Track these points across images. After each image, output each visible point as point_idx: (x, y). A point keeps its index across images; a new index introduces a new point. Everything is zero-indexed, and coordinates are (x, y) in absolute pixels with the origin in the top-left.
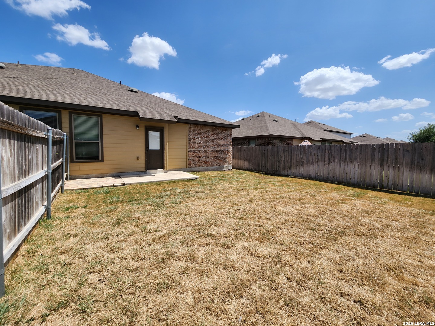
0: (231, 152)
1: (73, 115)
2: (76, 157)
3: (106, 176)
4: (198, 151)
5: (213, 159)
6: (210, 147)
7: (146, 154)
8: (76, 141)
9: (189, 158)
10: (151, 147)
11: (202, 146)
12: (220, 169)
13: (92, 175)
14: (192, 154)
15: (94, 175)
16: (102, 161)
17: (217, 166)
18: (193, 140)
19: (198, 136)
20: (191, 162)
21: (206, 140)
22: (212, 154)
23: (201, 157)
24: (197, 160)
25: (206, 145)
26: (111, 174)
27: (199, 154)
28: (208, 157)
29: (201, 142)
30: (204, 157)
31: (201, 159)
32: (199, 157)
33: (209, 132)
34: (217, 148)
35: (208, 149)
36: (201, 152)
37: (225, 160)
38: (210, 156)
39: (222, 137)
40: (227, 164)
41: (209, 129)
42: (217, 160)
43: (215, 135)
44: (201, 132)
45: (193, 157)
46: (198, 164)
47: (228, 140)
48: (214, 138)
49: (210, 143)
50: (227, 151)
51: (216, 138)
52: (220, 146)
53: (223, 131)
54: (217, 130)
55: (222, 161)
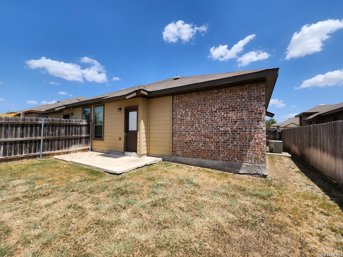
0: (261, 136)
2: (95, 136)
4: (186, 133)
5: (214, 146)
6: (207, 125)
7: (124, 135)
8: (95, 125)
9: (174, 142)
10: (130, 129)
11: (193, 125)
14: (178, 137)
16: (103, 140)
17: (223, 160)
18: (179, 116)
19: (187, 110)
21: (201, 115)
22: (212, 138)
23: (192, 142)
24: (185, 147)
25: (200, 122)
27: (189, 137)
28: (205, 143)
29: (191, 119)
30: (197, 143)
31: (192, 145)
32: (189, 142)
33: (205, 100)
34: (222, 127)
35: (204, 129)
36: (191, 134)
37: (243, 151)
38: (209, 141)
39: (235, 106)
40: (252, 161)
41: (205, 96)
42: (224, 149)
43: (219, 103)
44: (191, 104)
45: (180, 141)
46: (187, 152)
47: (252, 109)
48: (217, 109)
49: (208, 118)
50: (250, 134)
51: (221, 109)
52: (229, 122)
53: (238, 92)
54: (223, 94)
55: (235, 152)
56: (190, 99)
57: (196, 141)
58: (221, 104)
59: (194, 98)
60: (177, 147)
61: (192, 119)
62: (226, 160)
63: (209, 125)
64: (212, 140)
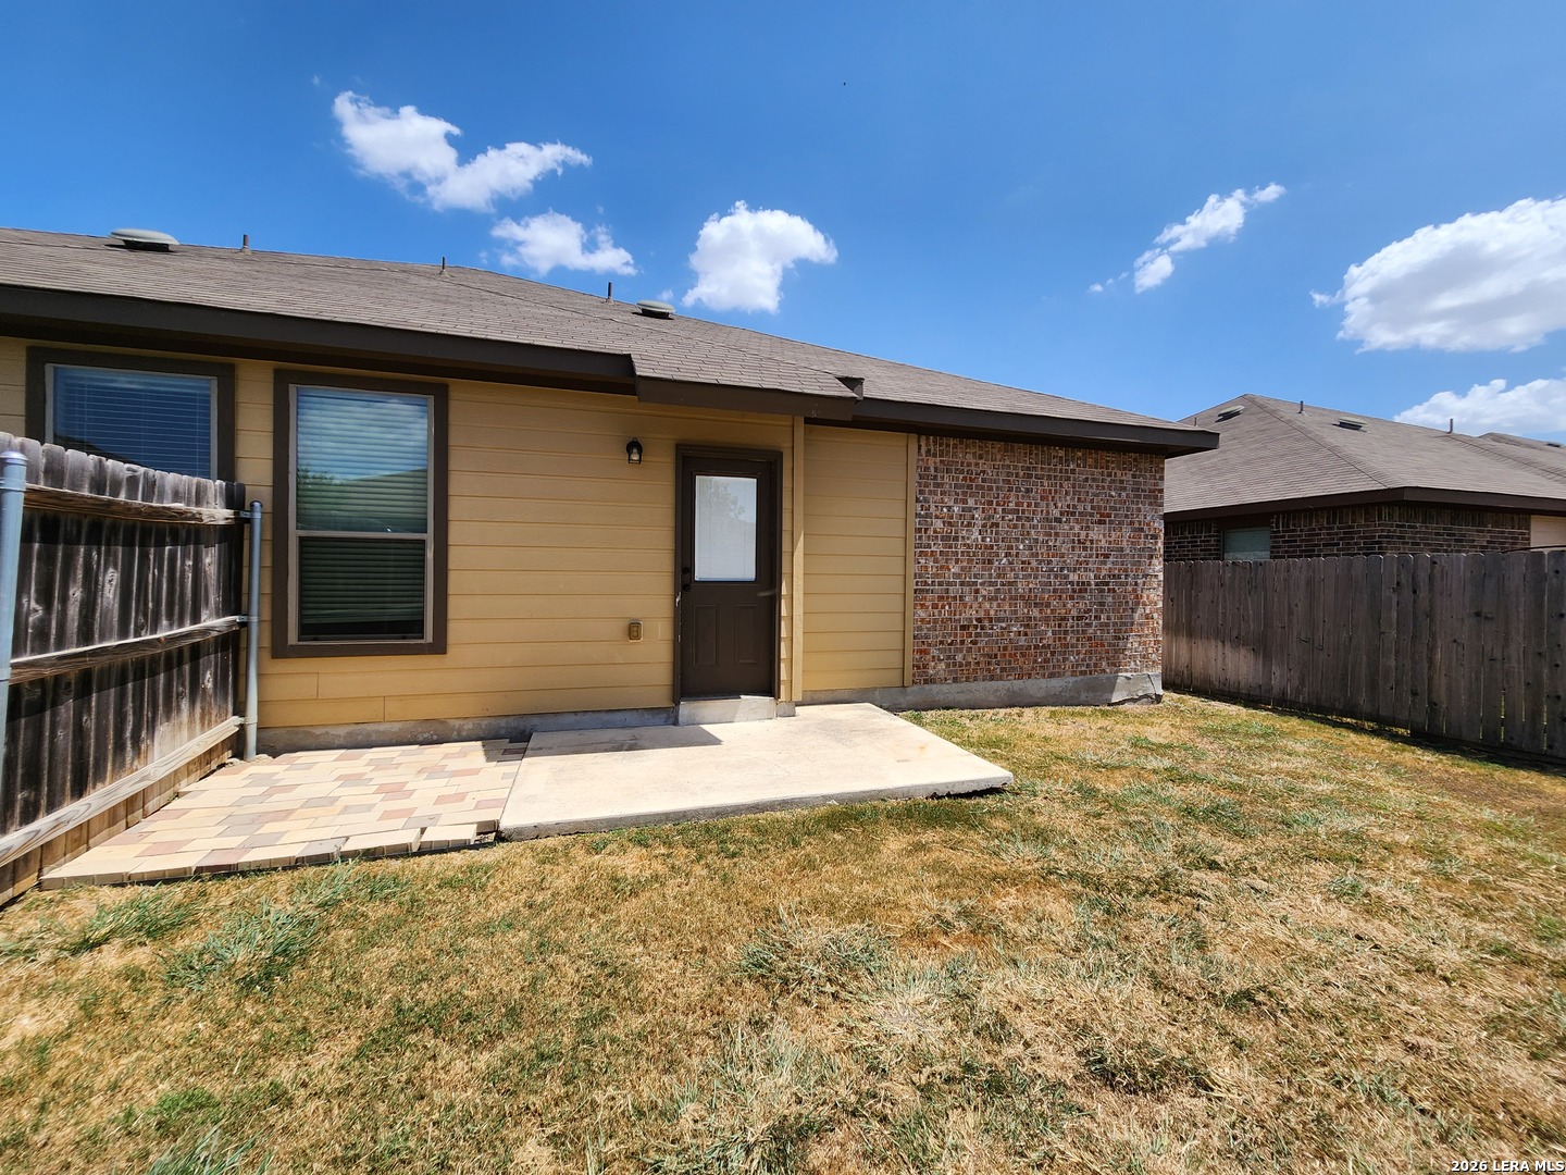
0: (1154, 596)
1: (292, 388)
2: (306, 621)
3: (459, 732)
4: (967, 589)
5: (1054, 633)
6: (1034, 564)
7: (676, 610)
8: (303, 533)
9: (919, 628)
10: (706, 569)
11: (990, 562)
12: (1092, 693)
13: (382, 727)
14: (935, 606)
15: (396, 727)
16: (439, 647)
17: (1073, 674)
18: (939, 524)
19: (971, 502)
20: (926, 652)
21: (1015, 526)
22: (1048, 605)
23: (986, 623)
24: (962, 642)
25: (1014, 552)
26: (485, 723)
27: (975, 605)
28: (1027, 622)
29: (983, 539)
30: (1004, 625)
31: (987, 635)
32: (975, 623)
33: (1030, 476)
34: (1075, 569)
35: (1025, 577)
36: (984, 593)
37: (1120, 639)
38: (1038, 615)
39: (1105, 508)
40: (1136, 664)
41: (1031, 463)
42: (1078, 640)
43: (1067, 493)
44: (984, 480)
45: (942, 621)
46: (969, 664)
47: (1140, 523)
48: (1062, 514)
49: (1036, 541)
50: (1135, 591)
51: (1073, 514)
52: (1091, 556)
53: (1113, 469)
54: (1078, 466)
55: (1103, 645)
56: (981, 462)
57: (999, 620)
58: (1073, 499)
59: (995, 460)
60: (929, 645)
61: (988, 539)
62: (1082, 673)
63: (1040, 562)
64: (1049, 611)
